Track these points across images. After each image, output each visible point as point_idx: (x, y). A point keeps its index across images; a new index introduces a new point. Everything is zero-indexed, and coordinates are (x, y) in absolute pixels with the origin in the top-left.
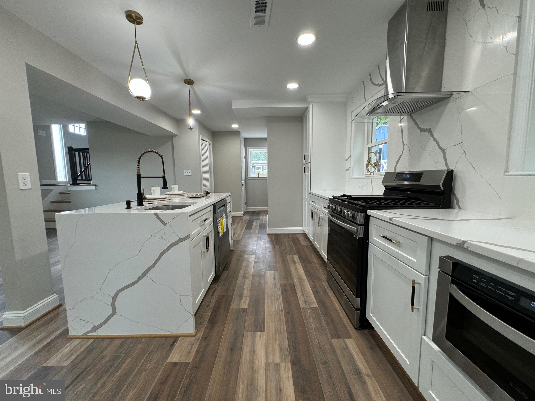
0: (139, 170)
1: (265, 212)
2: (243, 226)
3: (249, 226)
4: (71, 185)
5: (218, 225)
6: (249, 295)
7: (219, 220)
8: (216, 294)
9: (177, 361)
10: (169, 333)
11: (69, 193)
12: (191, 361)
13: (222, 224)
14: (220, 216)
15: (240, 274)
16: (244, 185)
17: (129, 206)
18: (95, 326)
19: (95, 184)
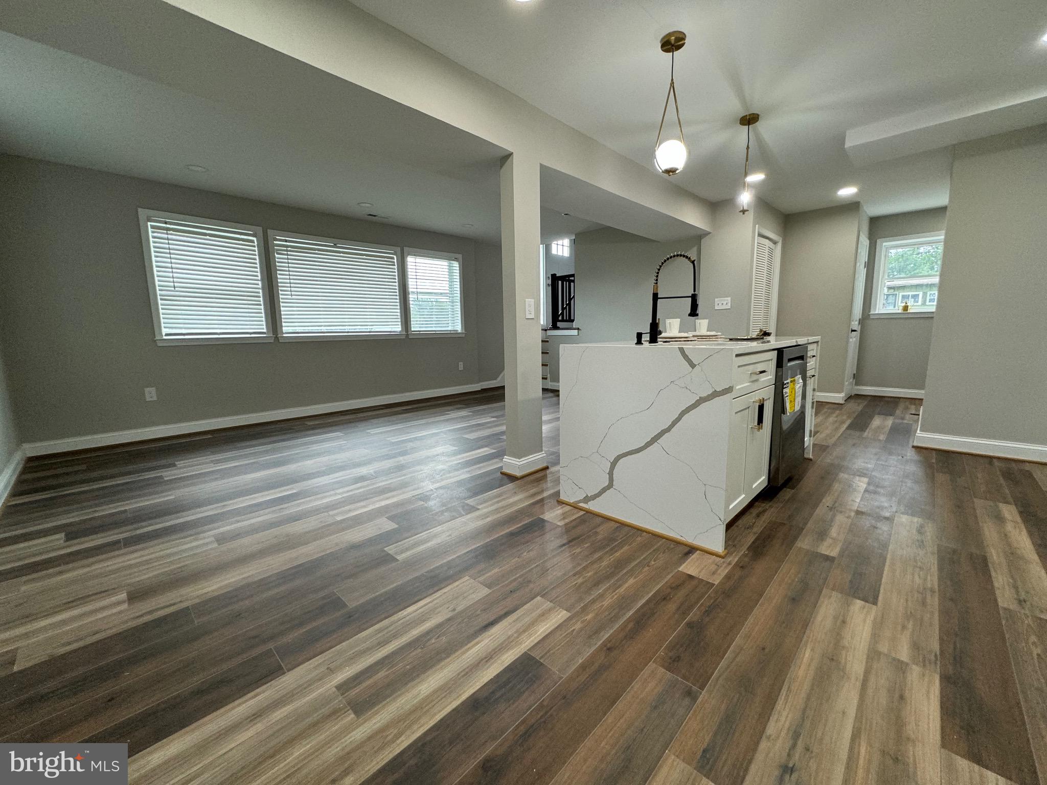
0: (657, 288)
1: (918, 402)
2: (843, 422)
3: (859, 424)
4: (550, 329)
5: (784, 391)
6: (842, 537)
7: (788, 383)
8: (766, 518)
9: (693, 574)
10: (681, 538)
11: (548, 341)
12: (716, 583)
13: (794, 392)
14: (789, 375)
15: (824, 501)
16: (855, 331)
17: (639, 342)
18: (587, 496)
19: (577, 327)
